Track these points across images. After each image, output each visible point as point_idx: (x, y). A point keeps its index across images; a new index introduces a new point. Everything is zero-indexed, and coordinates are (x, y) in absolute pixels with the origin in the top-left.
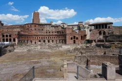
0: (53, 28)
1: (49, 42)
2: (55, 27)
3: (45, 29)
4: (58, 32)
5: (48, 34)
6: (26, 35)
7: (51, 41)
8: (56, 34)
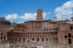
0: (52, 24)
1: (43, 40)
2: (53, 23)
3: (43, 26)
4: (56, 29)
5: (46, 31)
6: (19, 33)
7: (45, 39)
8: (54, 31)
